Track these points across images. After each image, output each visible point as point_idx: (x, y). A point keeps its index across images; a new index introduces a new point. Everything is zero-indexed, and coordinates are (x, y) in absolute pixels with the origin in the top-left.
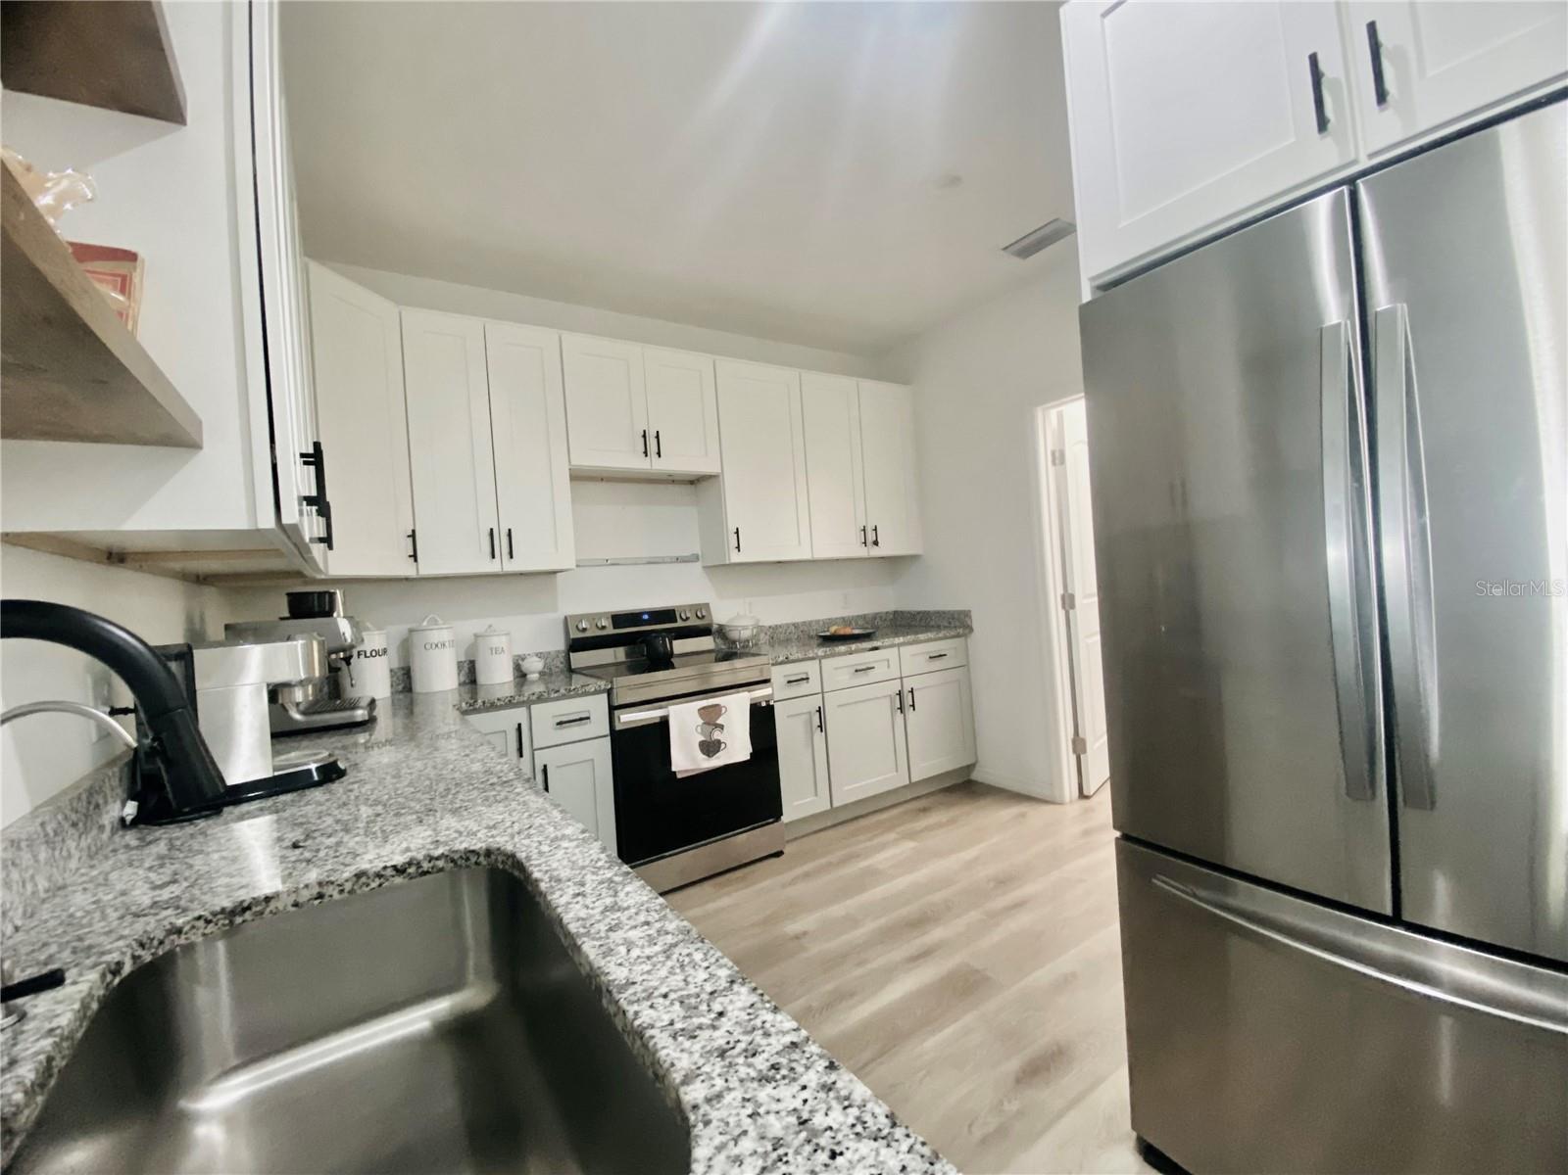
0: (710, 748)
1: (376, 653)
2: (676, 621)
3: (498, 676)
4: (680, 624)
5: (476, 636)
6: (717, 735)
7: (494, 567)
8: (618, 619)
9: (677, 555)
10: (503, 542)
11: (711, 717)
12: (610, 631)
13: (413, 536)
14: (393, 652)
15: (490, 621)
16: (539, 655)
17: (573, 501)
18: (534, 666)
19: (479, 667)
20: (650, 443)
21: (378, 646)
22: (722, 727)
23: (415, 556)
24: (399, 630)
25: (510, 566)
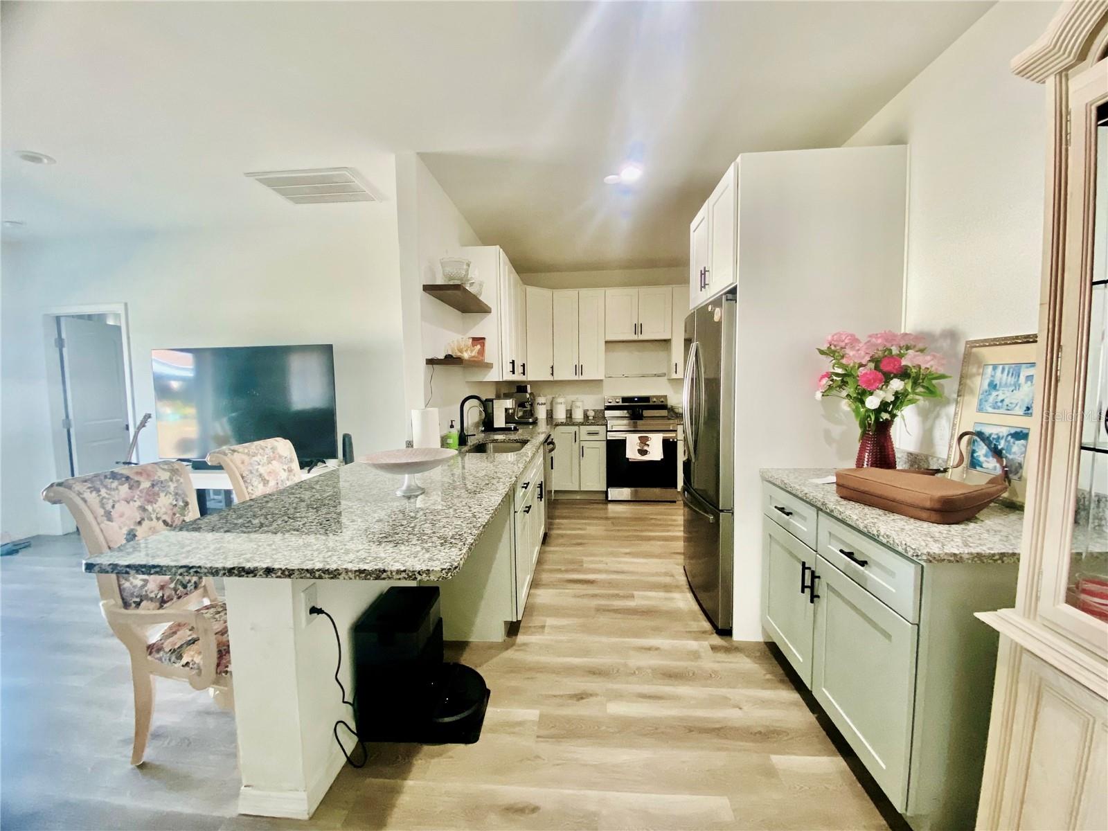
0: (643, 452)
1: (542, 404)
2: (649, 402)
3: (578, 416)
4: (651, 403)
5: (573, 401)
6: (646, 448)
7: (576, 378)
8: (625, 399)
9: (655, 373)
10: (579, 369)
11: (644, 441)
12: (621, 404)
13: (552, 367)
14: (549, 404)
15: (577, 396)
16: (594, 410)
17: (606, 351)
18: (591, 414)
19: (573, 411)
20: (638, 328)
21: (543, 402)
22: (648, 445)
23: (552, 374)
24: (550, 397)
25: (582, 378)
